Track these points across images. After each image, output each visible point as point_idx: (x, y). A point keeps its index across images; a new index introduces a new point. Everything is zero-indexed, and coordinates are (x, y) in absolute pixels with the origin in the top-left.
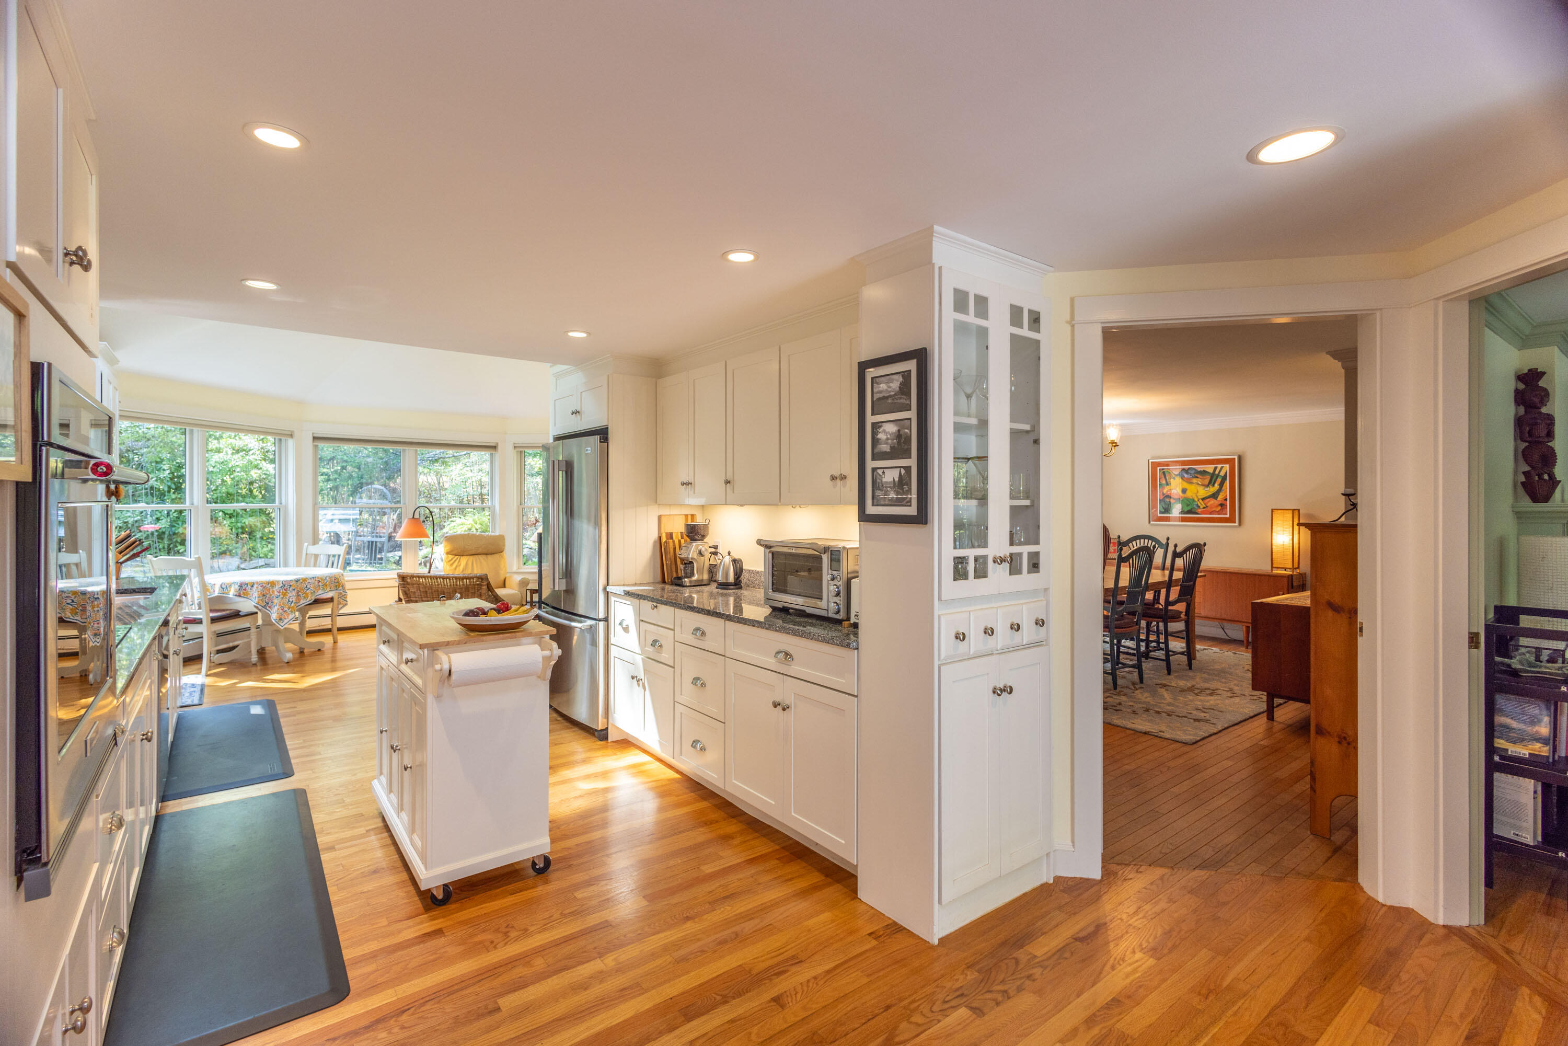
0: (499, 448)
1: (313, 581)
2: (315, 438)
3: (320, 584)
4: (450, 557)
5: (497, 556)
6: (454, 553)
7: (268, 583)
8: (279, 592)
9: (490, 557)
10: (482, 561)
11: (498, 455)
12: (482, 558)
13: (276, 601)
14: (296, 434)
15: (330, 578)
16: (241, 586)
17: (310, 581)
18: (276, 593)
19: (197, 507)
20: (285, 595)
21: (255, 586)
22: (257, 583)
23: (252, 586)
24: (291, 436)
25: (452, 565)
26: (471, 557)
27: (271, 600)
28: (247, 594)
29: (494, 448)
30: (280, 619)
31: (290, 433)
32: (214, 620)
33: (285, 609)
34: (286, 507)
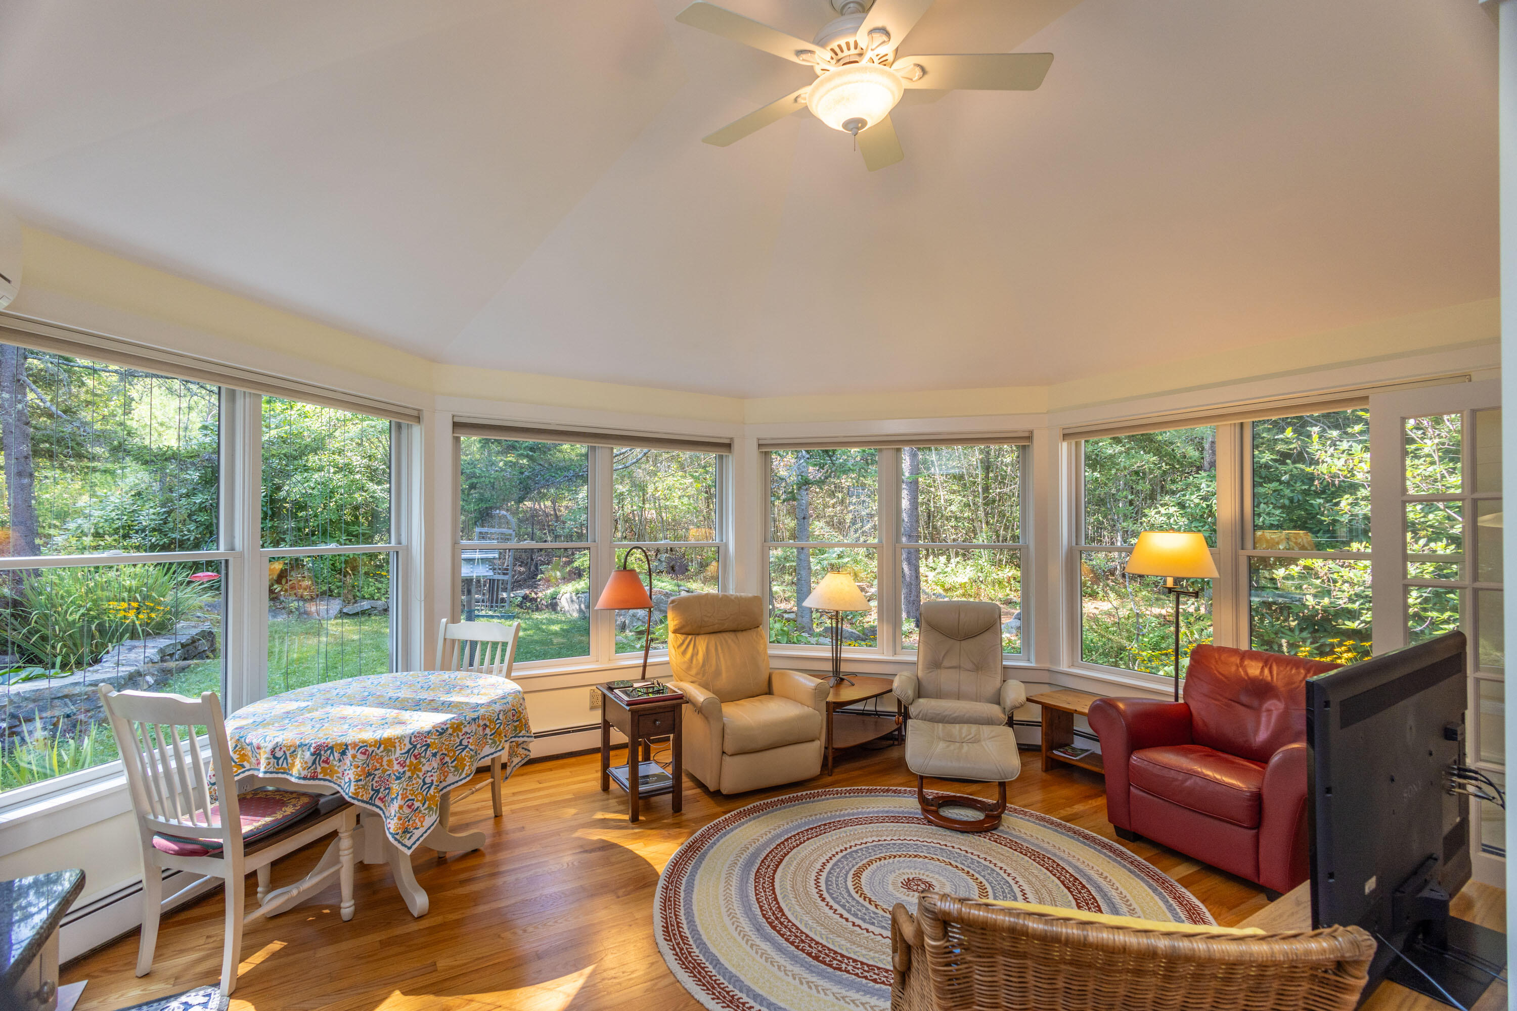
0: (736, 447)
1: (474, 727)
2: (458, 426)
3: (488, 731)
4: (681, 637)
5: (752, 634)
6: (686, 630)
7: (379, 743)
8: (402, 765)
9: (740, 635)
10: (730, 641)
11: (731, 462)
12: (729, 637)
13: (396, 787)
14: (426, 415)
15: (505, 713)
16: (317, 754)
17: (467, 729)
18: (396, 767)
19: (242, 554)
20: (415, 769)
21: (350, 752)
22: (355, 745)
23: (343, 753)
24: (418, 419)
25: (684, 653)
26: (713, 637)
27: (385, 782)
28: (332, 772)
29: (728, 446)
30: (406, 831)
31: (415, 413)
32: (253, 844)
33: (417, 804)
34: (408, 549)
